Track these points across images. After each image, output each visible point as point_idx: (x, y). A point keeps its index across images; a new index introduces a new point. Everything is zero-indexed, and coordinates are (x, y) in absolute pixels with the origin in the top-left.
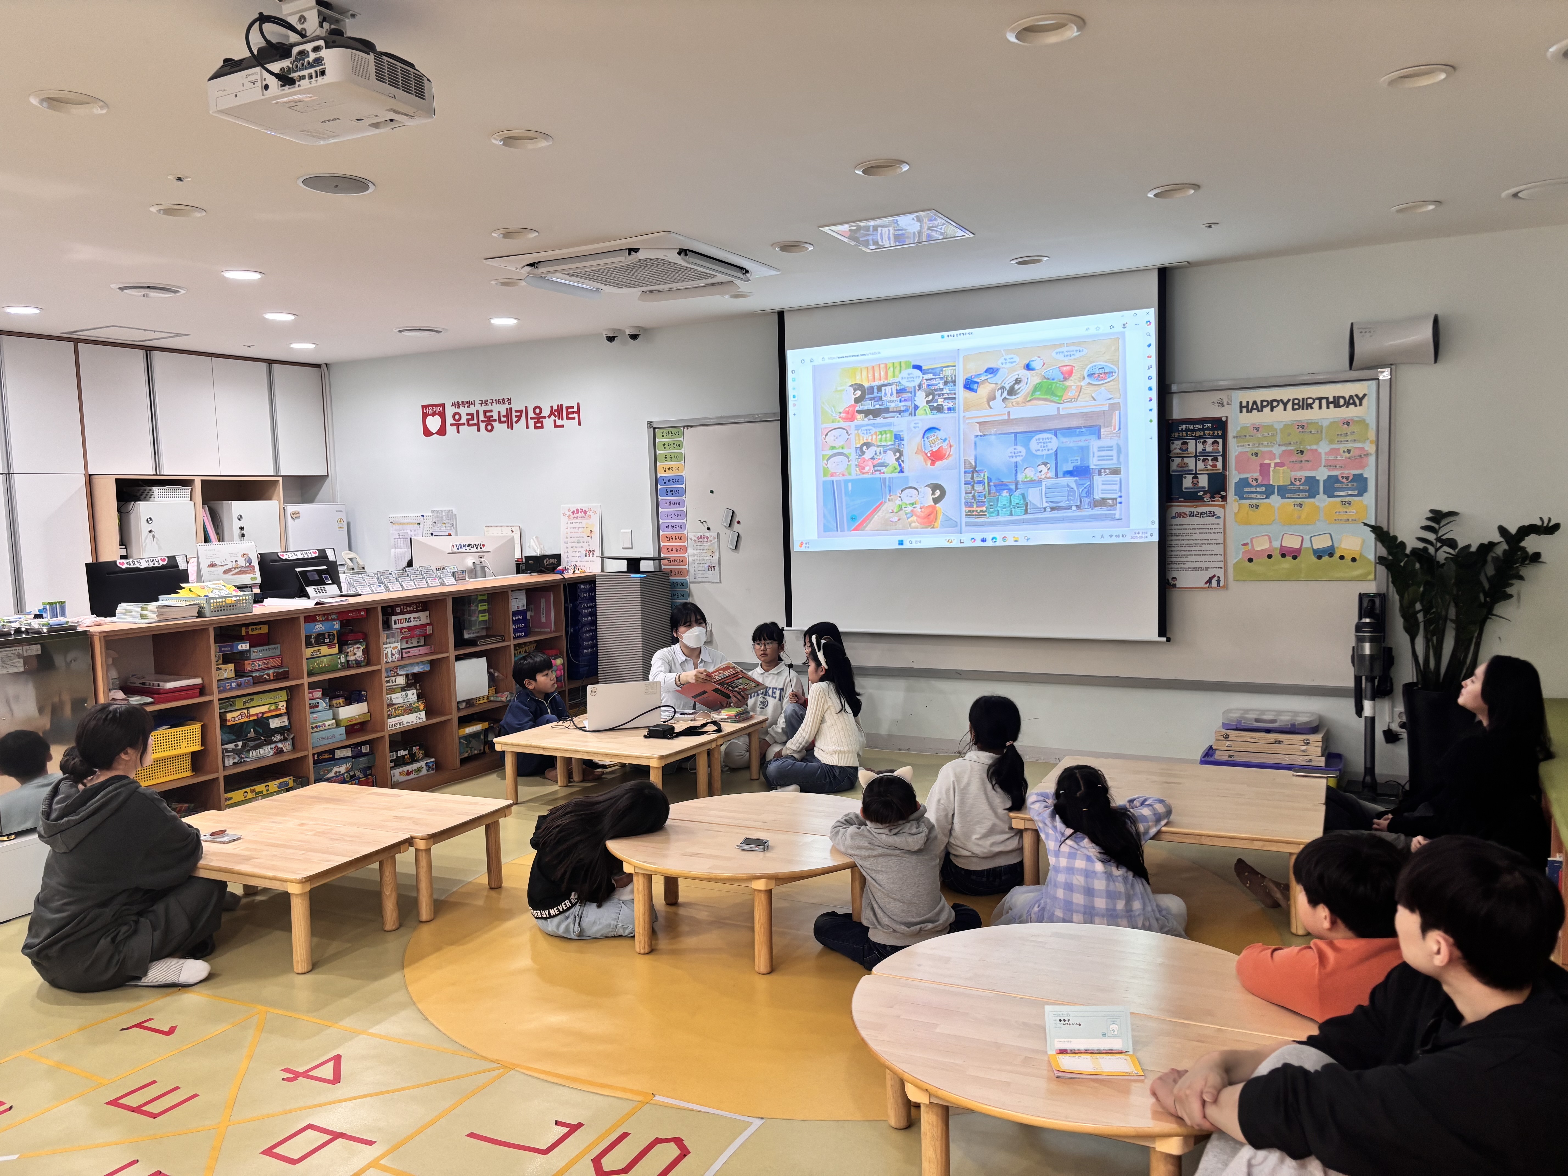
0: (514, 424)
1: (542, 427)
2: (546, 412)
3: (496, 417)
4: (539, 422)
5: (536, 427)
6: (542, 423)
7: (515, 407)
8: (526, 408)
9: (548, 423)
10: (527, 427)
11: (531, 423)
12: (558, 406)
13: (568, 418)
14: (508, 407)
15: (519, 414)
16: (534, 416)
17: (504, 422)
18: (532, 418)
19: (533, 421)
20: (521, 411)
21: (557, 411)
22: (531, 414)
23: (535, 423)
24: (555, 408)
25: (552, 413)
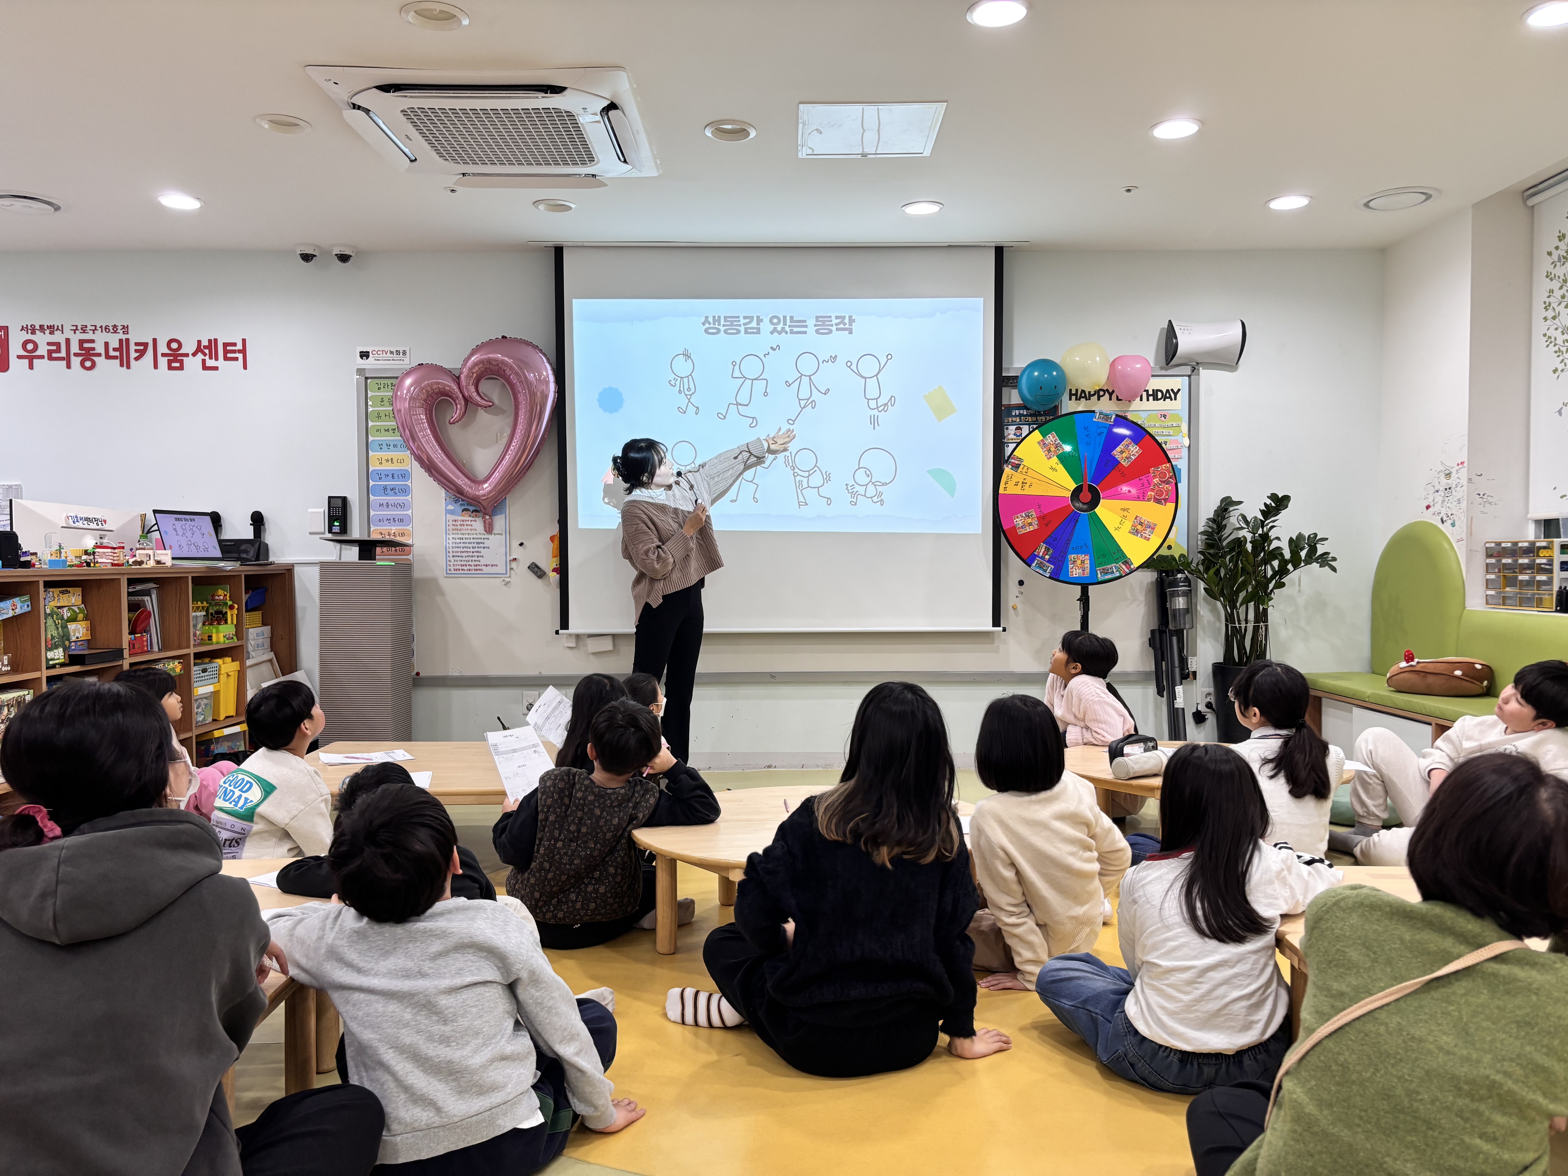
0: (132, 361)
1: (181, 368)
2: (189, 347)
3: (100, 349)
4: (176, 359)
5: (170, 368)
6: (181, 362)
7: (134, 337)
8: (155, 340)
9: (193, 363)
10: (156, 367)
11: (163, 362)
12: (210, 341)
13: (226, 358)
14: (124, 337)
15: (142, 348)
16: (168, 352)
17: (115, 358)
18: (163, 355)
19: (166, 359)
20: (146, 345)
21: (209, 347)
22: (162, 348)
23: (170, 362)
24: (205, 343)
25: (199, 350)
